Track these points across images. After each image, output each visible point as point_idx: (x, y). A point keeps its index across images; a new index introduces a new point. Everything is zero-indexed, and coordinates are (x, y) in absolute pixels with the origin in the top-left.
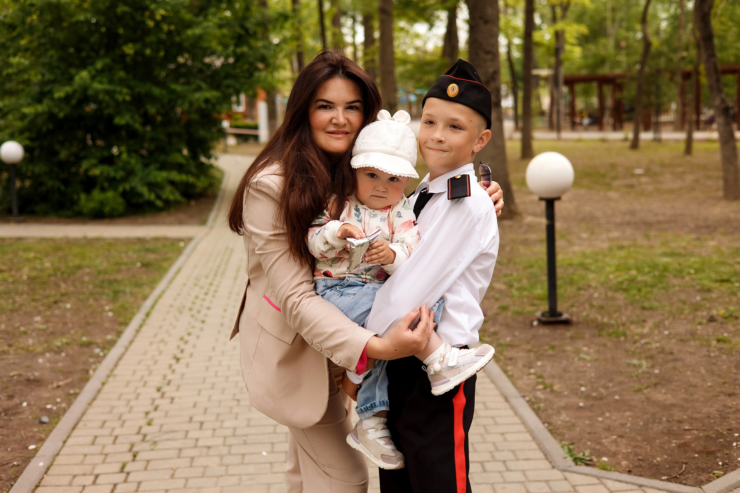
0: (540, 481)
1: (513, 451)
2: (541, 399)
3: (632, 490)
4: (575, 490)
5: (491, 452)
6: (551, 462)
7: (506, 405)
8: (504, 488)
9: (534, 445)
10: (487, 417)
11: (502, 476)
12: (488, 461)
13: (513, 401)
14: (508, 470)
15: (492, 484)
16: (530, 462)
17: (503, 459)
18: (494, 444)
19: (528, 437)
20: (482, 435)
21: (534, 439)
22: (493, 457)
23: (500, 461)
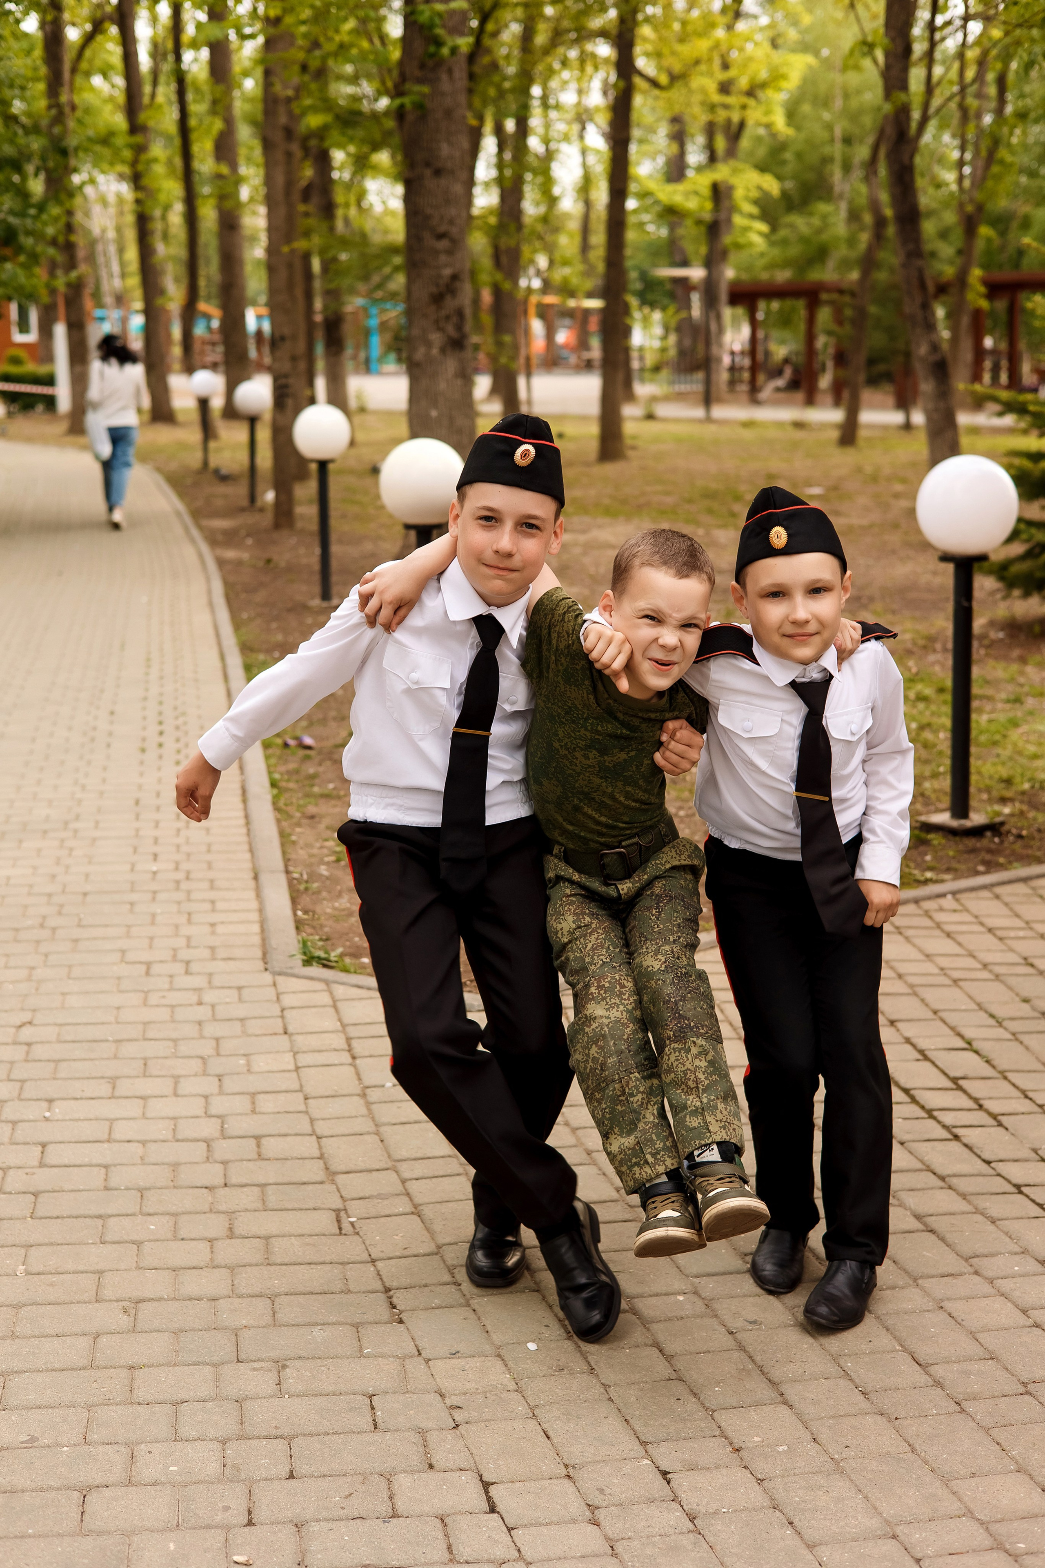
0: (230, 988)
1: (212, 949)
2: (321, 875)
3: (371, 998)
4: (278, 998)
5: (175, 950)
6: (266, 963)
7: (252, 884)
8: (164, 997)
9: (257, 940)
10: (204, 901)
11: (171, 982)
12: (161, 962)
13: (263, 878)
14: (187, 972)
15: (148, 991)
16: (231, 963)
17: (187, 958)
18: (189, 938)
19: (256, 928)
20: (177, 927)
21: (263, 930)
22: (175, 956)
23: (182, 961)
